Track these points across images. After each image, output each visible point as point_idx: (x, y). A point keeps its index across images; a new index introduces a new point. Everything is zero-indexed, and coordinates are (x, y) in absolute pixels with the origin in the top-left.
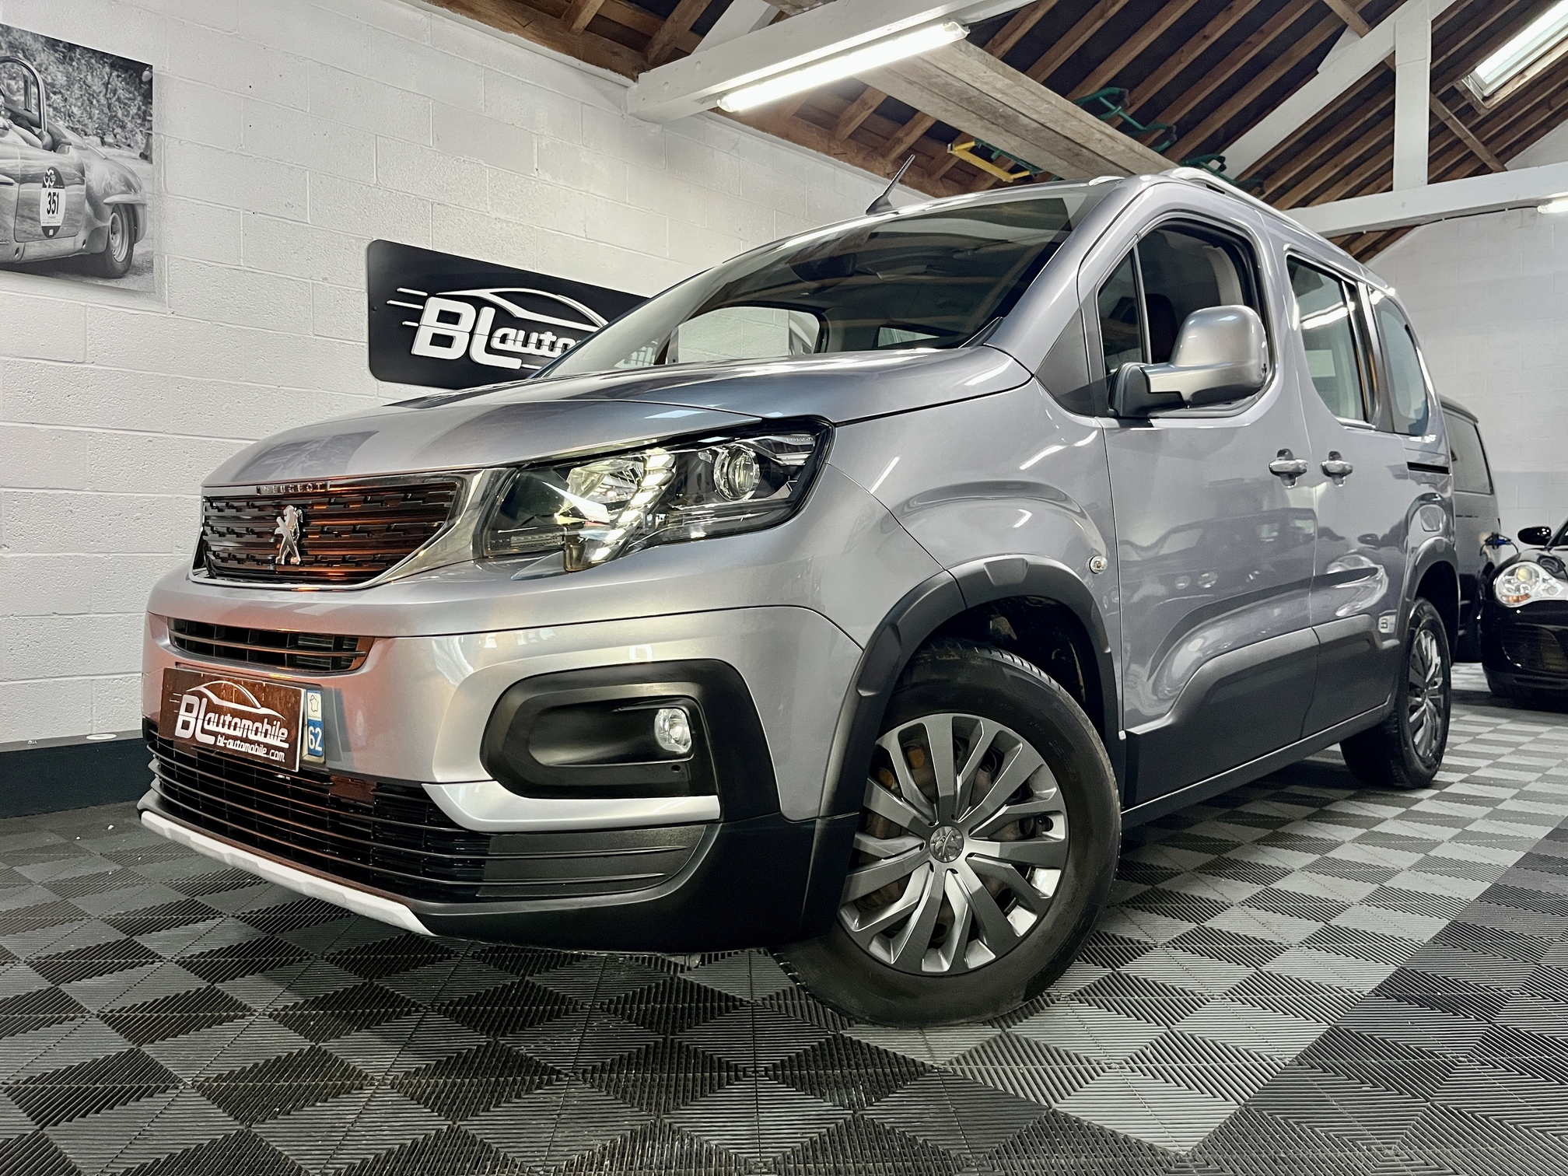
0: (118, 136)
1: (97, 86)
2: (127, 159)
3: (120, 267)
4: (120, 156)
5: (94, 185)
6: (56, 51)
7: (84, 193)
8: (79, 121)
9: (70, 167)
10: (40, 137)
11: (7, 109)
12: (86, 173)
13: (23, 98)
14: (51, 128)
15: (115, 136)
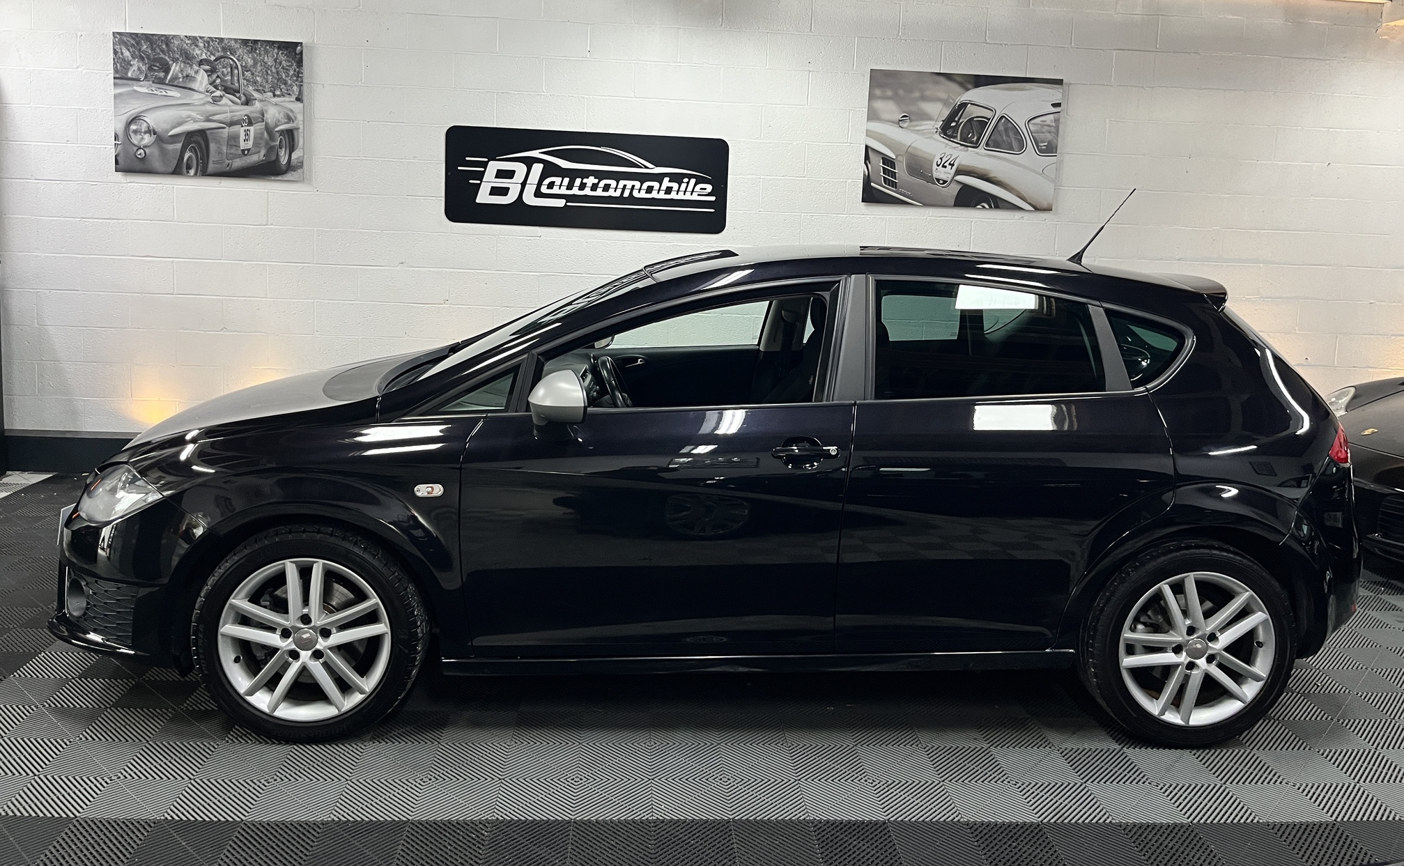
0: (283, 90)
1: (270, 62)
2: (289, 103)
3: (284, 168)
4: (284, 101)
5: (269, 121)
6: (247, 47)
7: (264, 127)
8: (261, 85)
9: (256, 112)
10: (239, 98)
11: (222, 86)
12: (265, 115)
13: (230, 78)
14: (245, 92)
15: (281, 90)
